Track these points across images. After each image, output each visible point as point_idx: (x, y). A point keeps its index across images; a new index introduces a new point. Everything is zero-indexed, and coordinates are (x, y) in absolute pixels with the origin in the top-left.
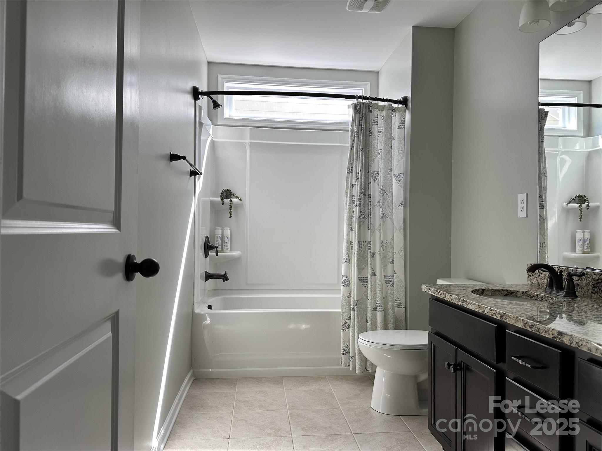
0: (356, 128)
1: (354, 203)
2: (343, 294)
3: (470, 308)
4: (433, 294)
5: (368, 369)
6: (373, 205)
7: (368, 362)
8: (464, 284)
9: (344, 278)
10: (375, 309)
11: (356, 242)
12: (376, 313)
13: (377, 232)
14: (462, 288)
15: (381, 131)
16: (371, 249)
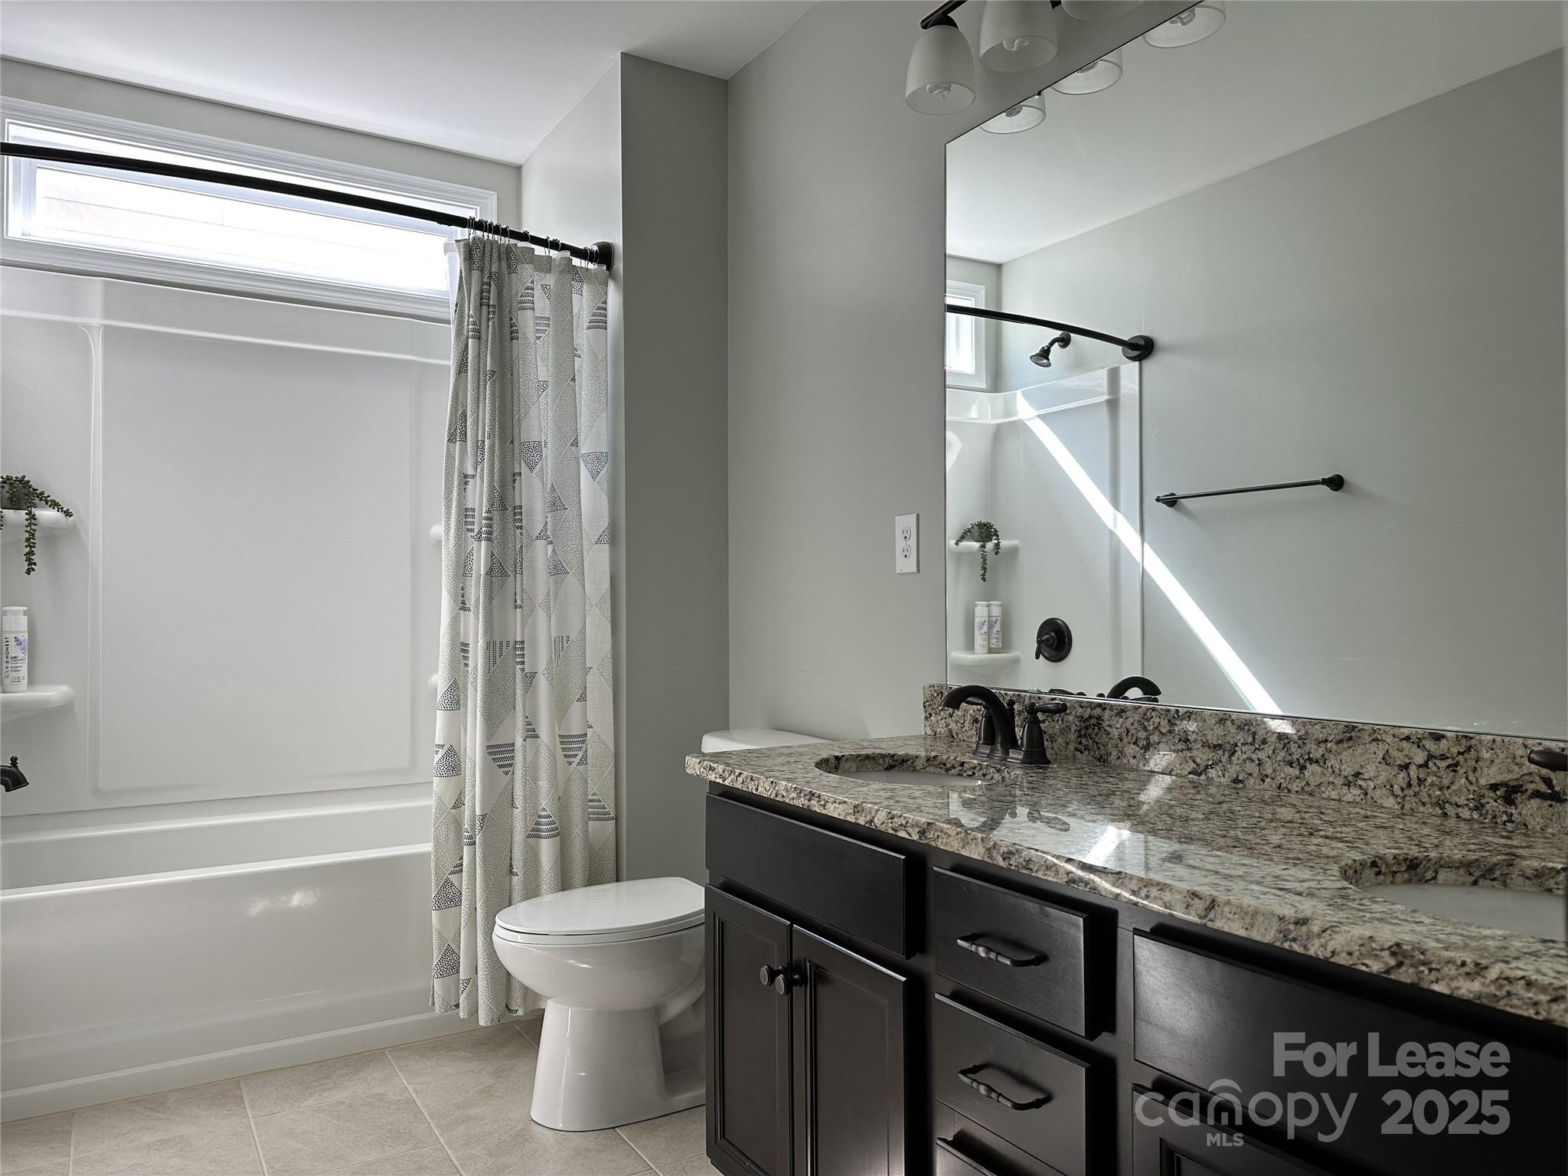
0: (470, 310)
1: (472, 530)
2: (440, 802)
3: (830, 814)
4: (721, 782)
5: (514, 1008)
6: (529, 536)
7: (515, 986)
8: (788, 747)
9: (441, 752)
10: (534, 834)
11: (479, 644)
12: (538, 845)
13: (541, 615)
14: (789, 759)
15: (545, 328)
16: (523, 663)
